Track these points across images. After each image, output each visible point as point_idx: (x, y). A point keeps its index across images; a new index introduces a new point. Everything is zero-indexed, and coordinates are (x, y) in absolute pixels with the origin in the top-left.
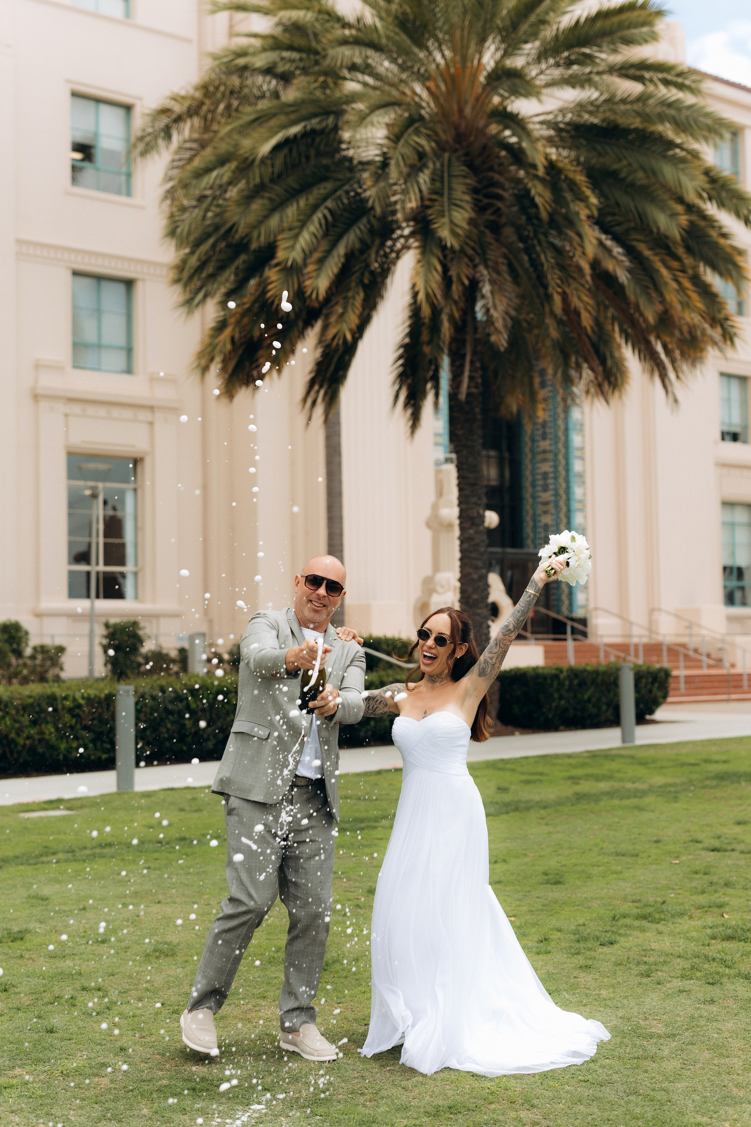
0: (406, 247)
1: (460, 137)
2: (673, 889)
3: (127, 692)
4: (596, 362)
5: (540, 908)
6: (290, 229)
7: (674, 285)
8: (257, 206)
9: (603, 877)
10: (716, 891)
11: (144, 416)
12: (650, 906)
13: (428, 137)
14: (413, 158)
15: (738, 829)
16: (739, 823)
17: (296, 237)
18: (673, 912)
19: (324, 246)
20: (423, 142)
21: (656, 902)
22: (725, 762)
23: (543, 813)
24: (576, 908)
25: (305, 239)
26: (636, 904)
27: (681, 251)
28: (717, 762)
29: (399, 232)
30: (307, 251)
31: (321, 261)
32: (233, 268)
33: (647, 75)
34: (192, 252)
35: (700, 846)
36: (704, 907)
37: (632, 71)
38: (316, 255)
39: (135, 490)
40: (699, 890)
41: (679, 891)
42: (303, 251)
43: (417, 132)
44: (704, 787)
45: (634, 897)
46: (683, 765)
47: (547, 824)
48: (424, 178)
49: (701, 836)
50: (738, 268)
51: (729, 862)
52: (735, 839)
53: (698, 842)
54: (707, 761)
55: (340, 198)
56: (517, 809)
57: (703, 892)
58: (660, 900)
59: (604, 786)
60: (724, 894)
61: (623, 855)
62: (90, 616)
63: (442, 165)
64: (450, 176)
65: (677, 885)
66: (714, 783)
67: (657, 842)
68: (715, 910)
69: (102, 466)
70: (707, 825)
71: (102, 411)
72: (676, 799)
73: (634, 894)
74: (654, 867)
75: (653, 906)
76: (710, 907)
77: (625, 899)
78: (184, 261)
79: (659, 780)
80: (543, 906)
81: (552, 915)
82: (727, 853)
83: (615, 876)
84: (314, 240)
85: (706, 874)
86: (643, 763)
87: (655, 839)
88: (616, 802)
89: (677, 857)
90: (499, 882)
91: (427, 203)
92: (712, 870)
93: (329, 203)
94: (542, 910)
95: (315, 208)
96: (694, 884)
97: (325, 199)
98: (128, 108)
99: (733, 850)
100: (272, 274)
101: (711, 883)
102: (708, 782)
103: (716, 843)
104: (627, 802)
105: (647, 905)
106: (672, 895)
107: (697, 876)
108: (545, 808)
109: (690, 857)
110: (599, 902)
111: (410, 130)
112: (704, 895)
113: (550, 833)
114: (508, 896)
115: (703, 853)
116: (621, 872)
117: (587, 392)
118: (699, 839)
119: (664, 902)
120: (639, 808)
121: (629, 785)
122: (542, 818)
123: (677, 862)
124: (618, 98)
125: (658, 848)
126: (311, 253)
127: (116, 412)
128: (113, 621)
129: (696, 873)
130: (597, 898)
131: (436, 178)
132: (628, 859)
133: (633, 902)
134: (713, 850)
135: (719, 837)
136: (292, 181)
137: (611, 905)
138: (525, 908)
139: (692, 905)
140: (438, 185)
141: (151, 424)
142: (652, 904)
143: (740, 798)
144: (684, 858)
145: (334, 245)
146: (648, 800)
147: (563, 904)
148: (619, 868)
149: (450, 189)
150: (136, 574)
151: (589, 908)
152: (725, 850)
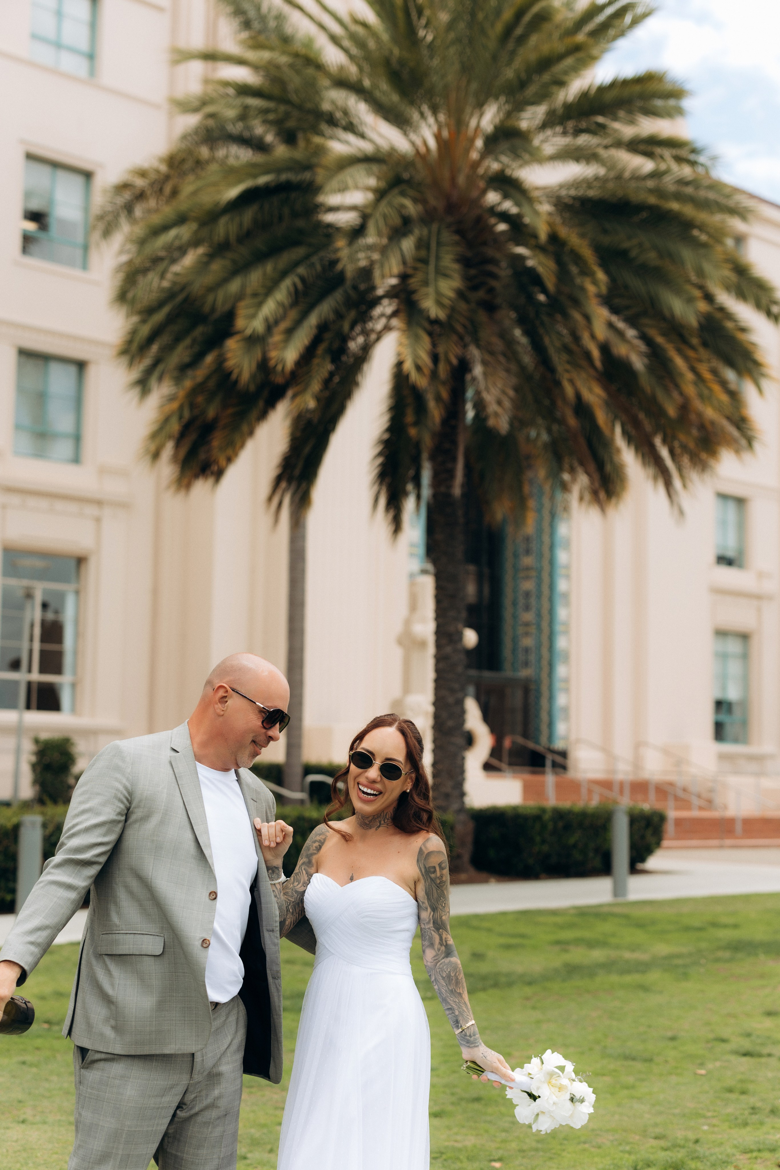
0: (387, 328)
1: (451, 208)
2: (704, 1117)
3: (33, 824)
4: (592, 467)
5: (534, 1144)
6: (255, 295)
7: (690, 376)
8: (217, 267)
9: (612, 1094)
10: (762, 1123)
11: (91, 510)
12: (680, 1146)
13: (415, 200)
14: (397, 221)
15: (768, 1023)
16: (769, 1014)
17: (260, 305)
18: (713, 1158)
19: (293, 314)
20: (408, 203)
21: (687, 1140)
22: (736, 926)
23: (528, 991)
24: (582, 1146)
25: (269, 308)
26: (662, 1143)
27: (695, 341)
28: (725, 926)
29: (378, 311)
30: (271, 320)
31: (290, 332)
32: (188, 341)
33: (658, 150)
34: (144, 321)
35: (727, 1047)
36: (751, 1151)
37: (642, 147)
38: (284, 325)
39: (77, 593)
40: (740, 1121)
41: (715, 1121)
42: (266, 320)
43: (403, 194)
44: (717, 960)
45: (658, 1130)
46: (687, 929)
47: (534, 1008)
48: (408, 244)
49: (725, 1033)
50: (757, 364)
51: (770, 1075)
52: (769, 1038)
53: (723, 1041)
54: (715, 925)
55: (313, 265)
56: (496, 985)
57: (745, 1124)
58: (692, 1136)
59: (598, 955)
60: (773, 1128)
61: (634, 1059)
62: (18, 730)
63: (430, 232)
64: (439, 244)
65: (709, 1111)
66: (727, 954)
67: (673, 1039)
68: (767, 1155)
69: (39, 564)
70: (730, 1015)
71: (44, 504)
72: (685, 976)
73: (656, 1125)
74: (674, 1079)
75: (683, 1147)
76: (759, 1151)
77: (644, 1133)
78: (133, 332)
79: (662, 949)
80: (538, 1141)
81: (551, 1159)
82: (763, 1060)
83: (625, 1092)
84: (281, 311)
85: (743, 1093)
86: (640, 925)
87: (670, 1034)
88: (614, 978)
89: (702, 1065)
90: (478, 1099)
91: (410, 271)
92: (751, 1087)
93: (301, 270)
94: (537, 1150)
95: (284, 274)
96: (730, 1110)
97: (296, 264)
98: (88, 175)
99: (769, 1055)
100: (232, 344)
101: (754, 1110)
102: (720, 954)
103: (746, 1044)
104: (628, 979)
105: (676, 1146)
106: (706, 1128)
107: (733, 1096)
108: (530, 983)
109: (718, 1064)
110: (611, 1138)
111: (396, 191)
112: (748, 1129)
113: (538, 1022)
114: (490, 1122)
115: (733, 1058)
116: (633, 1087)
117: (581, 499)
118: (725, 1036)
119: (697, 1141)
120: (645, 988)
121: (627, 955)
122: (527, 999)
123: (703, 1072)
124: (627, 175)
125: (675, 1048)
126: (277, 322)
127: (59, 505)
128: (44, 736)
129: (730, 1090)
130: (608, 1131)
131: (422, 244)
132: (639, 1066)
133: (656, 1138)
134: (745, 1055)
135: (748, 1035)
136: (259, 243)
137: (628, 1143)
138: (514, 1145)
139: (736, 1147)
140: (423, 253)
141: (98, 520)
142: (682, 1143)
143: (762, 976)
144: (710, 1066)
145: (304, 315)
146: (654, 976)
147: (565, 1139)
148: (631, 1080)
149: (438, 258)
150: (74, 686)
151: (599, 1147)
152: (760, 1055)
